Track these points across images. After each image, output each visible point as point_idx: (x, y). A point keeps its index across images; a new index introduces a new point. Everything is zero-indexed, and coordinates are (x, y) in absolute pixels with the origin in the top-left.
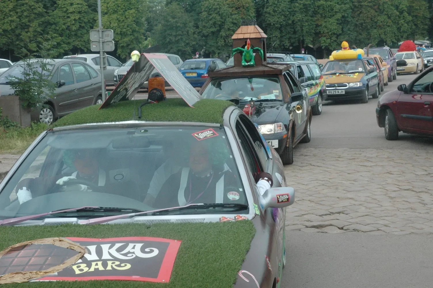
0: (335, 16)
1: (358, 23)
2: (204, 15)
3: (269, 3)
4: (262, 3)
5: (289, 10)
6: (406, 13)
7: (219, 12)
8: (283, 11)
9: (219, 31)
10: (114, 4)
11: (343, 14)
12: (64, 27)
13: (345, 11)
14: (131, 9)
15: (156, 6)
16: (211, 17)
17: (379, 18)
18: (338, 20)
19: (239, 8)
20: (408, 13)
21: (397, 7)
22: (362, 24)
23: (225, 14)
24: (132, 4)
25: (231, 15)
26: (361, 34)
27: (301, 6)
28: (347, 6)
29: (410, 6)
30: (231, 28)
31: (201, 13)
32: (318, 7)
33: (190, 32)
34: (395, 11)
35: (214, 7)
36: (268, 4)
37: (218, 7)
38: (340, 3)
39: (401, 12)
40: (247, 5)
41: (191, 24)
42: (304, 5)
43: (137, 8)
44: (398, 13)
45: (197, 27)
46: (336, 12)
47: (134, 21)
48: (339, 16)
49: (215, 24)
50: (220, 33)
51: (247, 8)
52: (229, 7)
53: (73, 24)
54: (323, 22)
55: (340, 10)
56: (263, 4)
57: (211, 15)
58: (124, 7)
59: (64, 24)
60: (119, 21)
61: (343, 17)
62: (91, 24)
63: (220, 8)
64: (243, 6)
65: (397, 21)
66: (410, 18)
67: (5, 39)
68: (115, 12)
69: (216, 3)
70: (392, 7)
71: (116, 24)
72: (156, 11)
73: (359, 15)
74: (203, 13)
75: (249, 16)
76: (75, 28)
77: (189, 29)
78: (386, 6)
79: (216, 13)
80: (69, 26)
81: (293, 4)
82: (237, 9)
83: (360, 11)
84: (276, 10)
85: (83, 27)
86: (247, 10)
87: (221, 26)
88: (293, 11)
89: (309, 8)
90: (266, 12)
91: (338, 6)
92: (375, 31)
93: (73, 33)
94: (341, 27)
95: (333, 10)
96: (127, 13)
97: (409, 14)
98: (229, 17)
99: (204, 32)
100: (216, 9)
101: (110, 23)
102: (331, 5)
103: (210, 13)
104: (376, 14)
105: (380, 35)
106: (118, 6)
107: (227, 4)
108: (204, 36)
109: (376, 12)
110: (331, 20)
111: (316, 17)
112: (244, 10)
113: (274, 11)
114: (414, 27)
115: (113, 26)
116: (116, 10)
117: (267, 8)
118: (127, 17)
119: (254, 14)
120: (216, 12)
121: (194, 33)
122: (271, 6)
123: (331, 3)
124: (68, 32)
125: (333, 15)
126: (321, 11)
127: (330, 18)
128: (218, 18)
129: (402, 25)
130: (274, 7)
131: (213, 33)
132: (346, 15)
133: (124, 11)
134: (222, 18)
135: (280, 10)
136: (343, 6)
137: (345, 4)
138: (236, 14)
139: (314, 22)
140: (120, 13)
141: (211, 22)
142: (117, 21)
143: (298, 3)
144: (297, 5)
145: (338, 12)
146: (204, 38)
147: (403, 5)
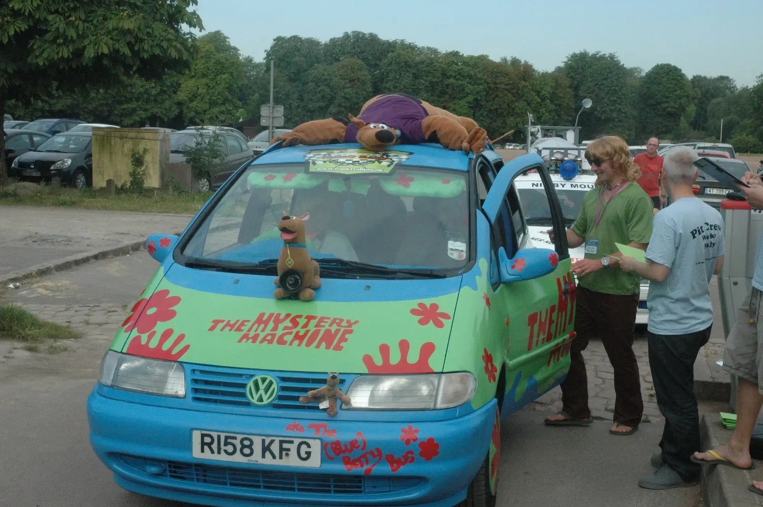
0: (466, 98)
1: (492, 108)
2: (311, 86)
3: (389, 77)
4: (381, 76)
5: (413, 87)
6: (548, 101)
7: (329, 84)
8: (405, 87)
9: (328, 106)
10: (204, 66)
11: (476, 97)
12: (142, 90)
13: (478, 93)
14: (224, 73)
15: (251, 70)
16: (319, 89)
17: (517, 104)
18: (469, 102)
19: (353, 80)
20: (550, 101)
21: (538, 93)
22: (496, 110)
23: (336, 87)
24: (226, 68)
25: (344, 88)
26: (496, 122)
27: (427, 84)
28: (481, 87)
29: (553, 93)
30: (343, 104)
31: (308, 83)
32: (447, 86)
33: (293, 106)
34: (537, 97)
35: (323, 77)
36: (387, 78)
37: (328, 77)
38: (473, 83)
39: (543, 99)
40: (364, 78)
41: (296, 96)
42: (431, 82)
43: (232, 73)
44: (539, 100)
45: (302, 100)
46: (468, 94)
47: (227, 88)
48: (471, 98)
49: (323, 96)
50: (329, 109)
51: (363, 81)
52: (341, 79)
53: (153, 88)
54: (452, 105)
55: (472, 91)
56: (382, 78)
57: (319, 86)
58: (216, 71)
59: (142, 87)
60: (209, 87)
61: (476, 99)
62: (174, 89)
63: (331, 79)
64: (358, 78)
65: (538, 110)
66: (553, 107)
67: (69, 100)
68: (204, 76)
69: (326, 73)
70: (532, 93)
71: (205, 90)
72: (250, 77)
73: (494, 99)
74: (310, 84)
75: (365, 90)
76: (156, 93)
77: (291, 101)
78: (525, 90)
79: (326, 85)
80: (147, 89)
81: (417, 81)
82: (350, 81)
83: (496, 94)
84: (398, 86)
85: (165, 92)
86: (363, 83)
87: (331, 100)
88: (417, 89)
89: (436, 87)
90: (385, 88)
91: (470, 87)
92: (512, 119)
93: (152, 98)
94: (472, 111)
95: (464, 90)
96: (218, 78)
97: (552, 101)
98: (340, 91)
99: (311, 106)
100: (326, 80)
101: (198, 89)
102: (462, 84)
103: (319, 84)
104: (514, 98)
105: (517, 124)
106: (209, 69)
107: (340, 75)
108: (309, 111)
109: (515, 96)
110: (463, 102)
111: (444, 97)
112: (359, 83)
113: (395, 87)
114: (556, 118)
115: (202, 93)
116: (205, 73)
117: (387, 83)
118: (218, 82)
119: (370, 89)
120: (325, 83)
121: (298, 107)
122: (391, 80)
123: (463, 83)
124: (146, 96)
125: (464, 97)
126: (449, 91)
127: (460, 100)
128: (328, 90)
129: (543, 114)
130: (395, 82)
131: (321, 108)
132: (479, 98)
133: (215, 76)
134: (332, 91)
135: (402, 87)
136: (476, 86)
137: (478, 85)
138: (349, 87)
139: (441, 103)
140: (210, 77)
141: (319, 95)
142: (206, 87)
143: (423, 79)
144: (423, 82)
145: (470, 94)
146: (309, 114)
147: (545, 91)
